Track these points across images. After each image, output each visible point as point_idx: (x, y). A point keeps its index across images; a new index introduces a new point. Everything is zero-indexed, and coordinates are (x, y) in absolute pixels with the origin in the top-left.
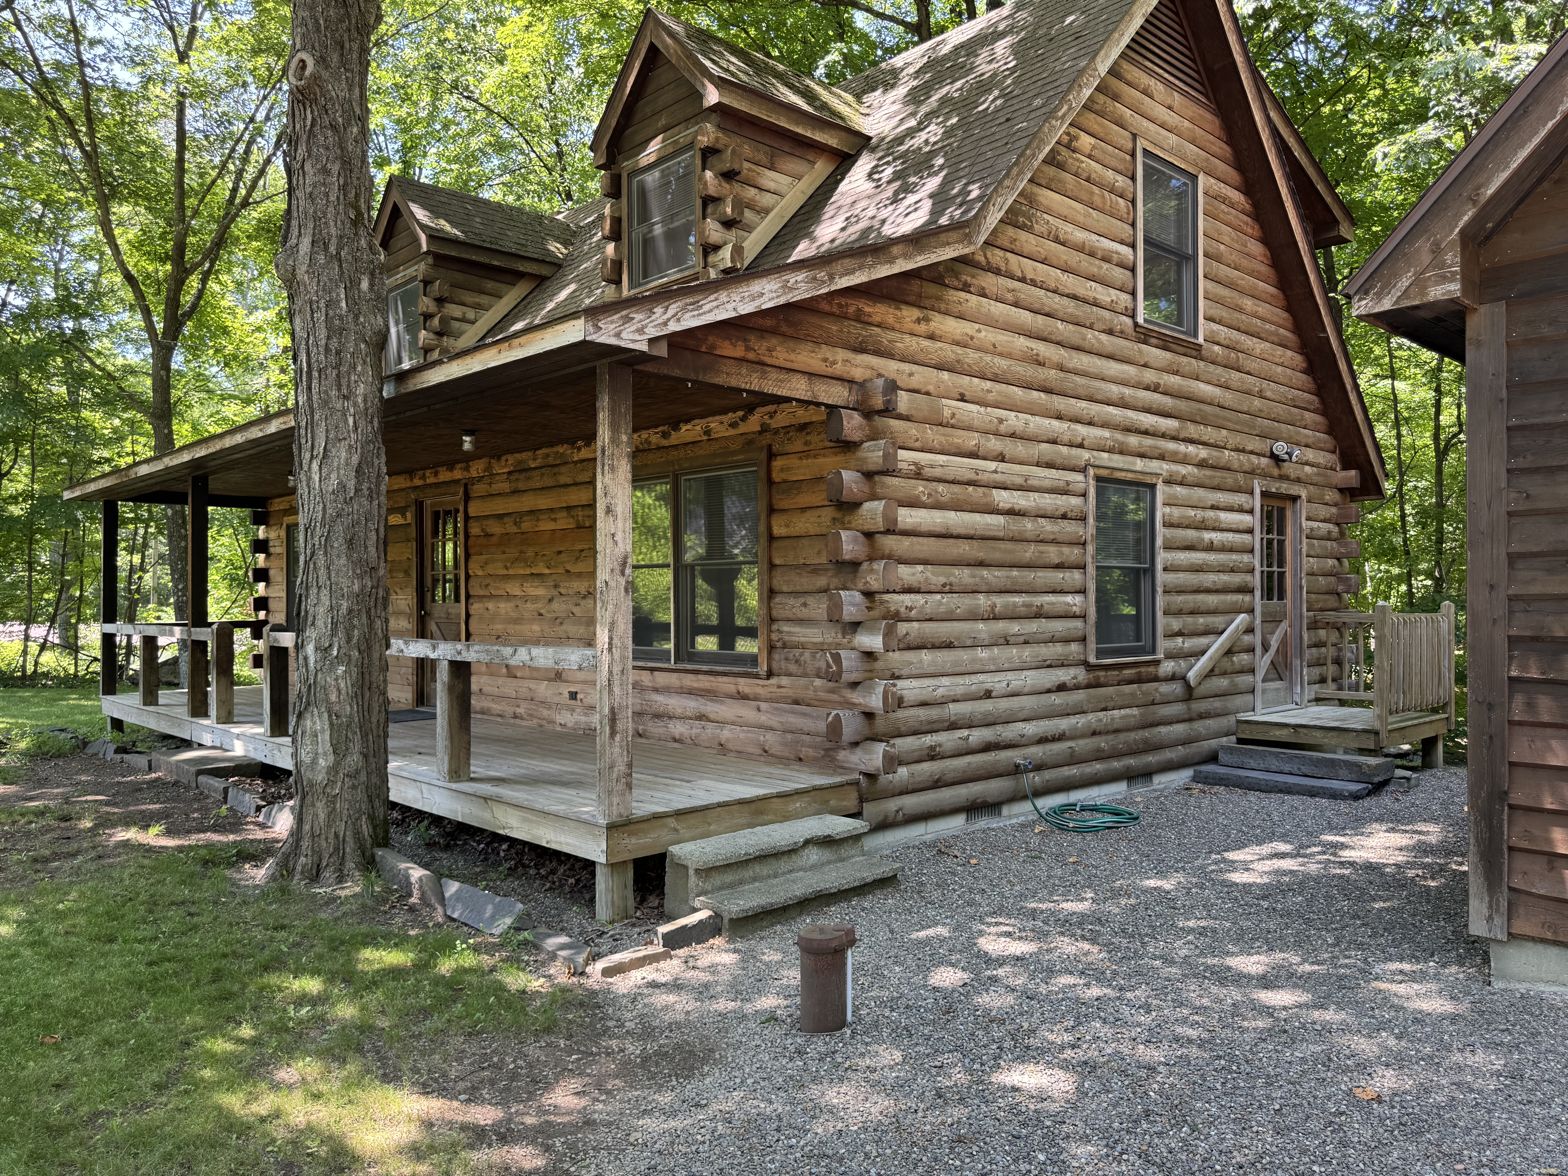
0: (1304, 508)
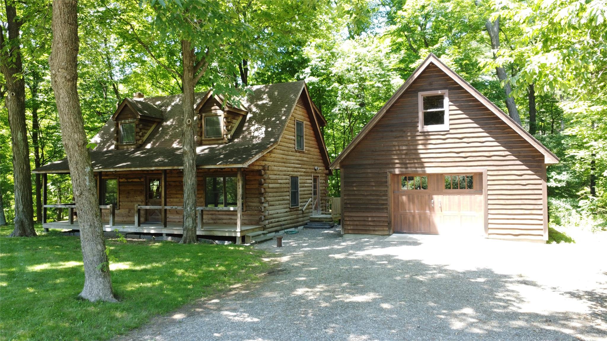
0: (320, 178)
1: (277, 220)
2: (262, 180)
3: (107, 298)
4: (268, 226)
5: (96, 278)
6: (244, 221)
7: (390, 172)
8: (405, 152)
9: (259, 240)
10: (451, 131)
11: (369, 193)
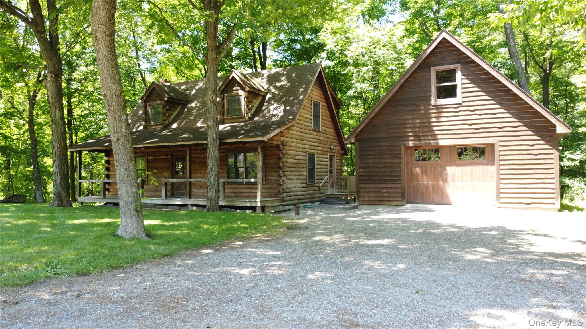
0: (336, 158)
1: (294, 194)
2: (281, 155)
3: (140, 236)
4: (286, 198)
5: (131, 218)
6: (263, 194)
7: (404, 145)
8: (418, 125)
9: (278, 210)
10: (464, 104)
11: (383, 165)
